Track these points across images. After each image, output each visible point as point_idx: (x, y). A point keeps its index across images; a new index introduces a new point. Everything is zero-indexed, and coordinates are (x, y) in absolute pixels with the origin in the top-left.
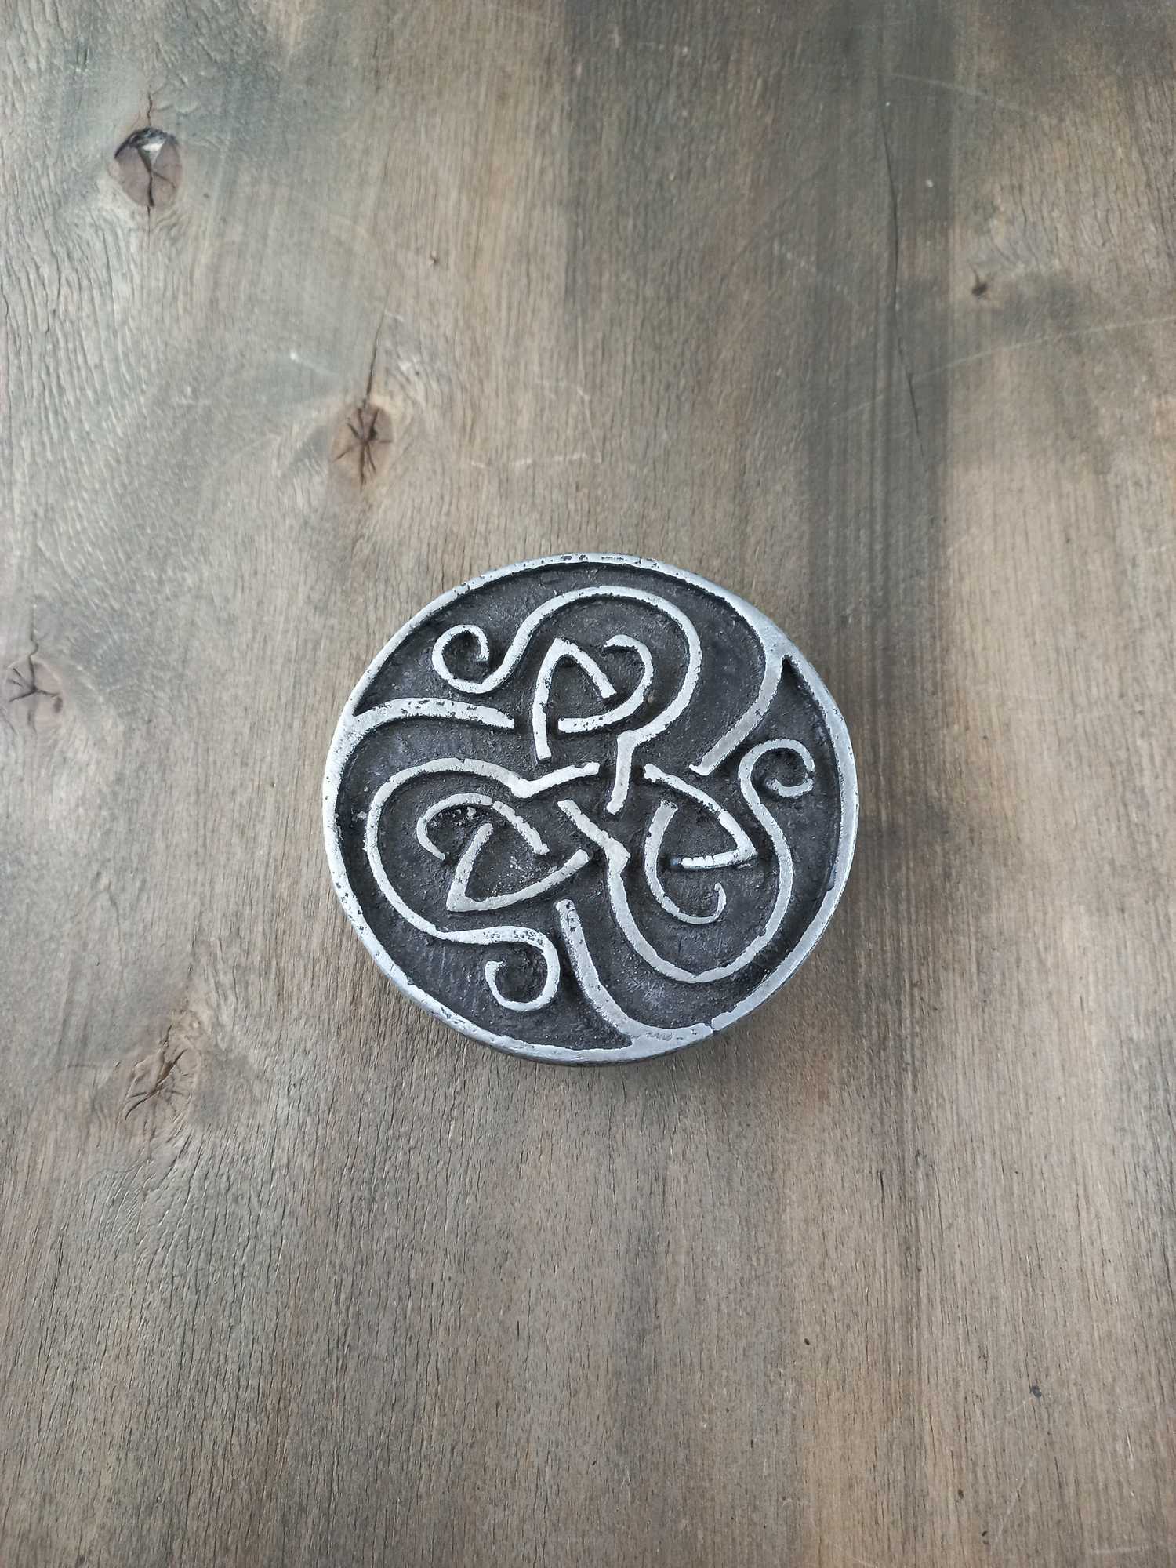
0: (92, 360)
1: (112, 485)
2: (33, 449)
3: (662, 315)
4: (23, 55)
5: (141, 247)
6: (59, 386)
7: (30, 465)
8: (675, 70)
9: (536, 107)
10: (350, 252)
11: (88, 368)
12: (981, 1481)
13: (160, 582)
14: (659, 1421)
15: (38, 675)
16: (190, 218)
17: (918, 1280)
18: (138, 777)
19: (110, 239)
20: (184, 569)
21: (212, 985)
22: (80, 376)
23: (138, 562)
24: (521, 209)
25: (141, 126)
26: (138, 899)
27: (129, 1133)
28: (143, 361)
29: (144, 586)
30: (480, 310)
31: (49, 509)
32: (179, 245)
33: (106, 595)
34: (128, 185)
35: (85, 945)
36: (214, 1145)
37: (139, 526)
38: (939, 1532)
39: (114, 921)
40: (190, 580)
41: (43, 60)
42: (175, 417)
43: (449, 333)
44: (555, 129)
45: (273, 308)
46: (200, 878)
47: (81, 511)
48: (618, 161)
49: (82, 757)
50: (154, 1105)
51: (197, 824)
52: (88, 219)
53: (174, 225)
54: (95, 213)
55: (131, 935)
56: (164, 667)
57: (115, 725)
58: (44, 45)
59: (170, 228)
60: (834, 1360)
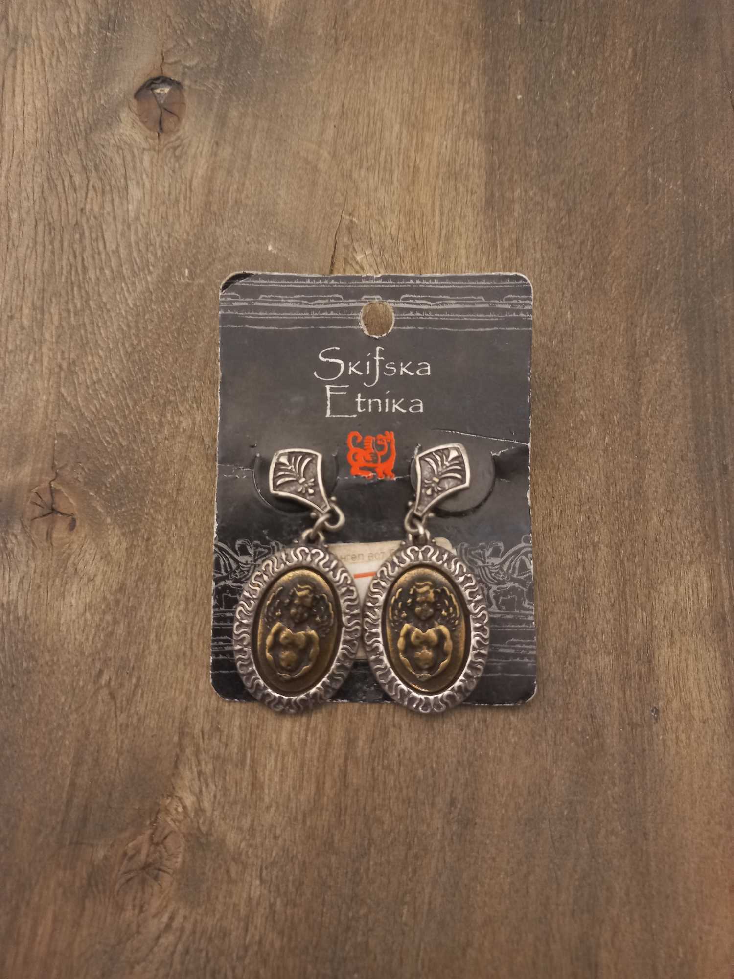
0: (112, 246)
1: (123, 344)
2: (60, 314)
3: (563, 222)
4: (67, 22)
5: (152, 162)
6: (84, 266)
7: (57, 328)
8: (565, 42)
9: (458, 66)
10: (316, 169)
11: (107, 254)
13: (161, 424)
15: (57, 499)
16: (190, 141)
18: (137, 586)
19: (129, 157)
20: (182, 414)
21: (196, 774)
22: (101, 260)
23: (143, 407)
24: (449, 141)
25: (155, 74)
26: (134, 694)
27: (120, 908)
28: (151, 248)
29: (147, 428)
30: (419, 215)
31: (72, 363)
32: (182, 162)
33: (116, 434)
34: (144, 116)
35: (87, 733)
36: (196, 921)
37: (145, 377)
39: (112, 714)
40: (185, 423)
41: (82, 27)
42: (175, 293)
43: (394, 232)
44: (473, 83)
45: (254, 210)
46: (187, 677)
47: (97, 365)
48: (523, 106)
49: (91, 569)
50: (143, 882)
51: (186, 630)
52: (112, 141)
53: (178, 146)
54: (117, 137)
55: (127, 726)
56: (163, 494)
57: (119, 542)
58: (83, 15)
59: (175, 149)
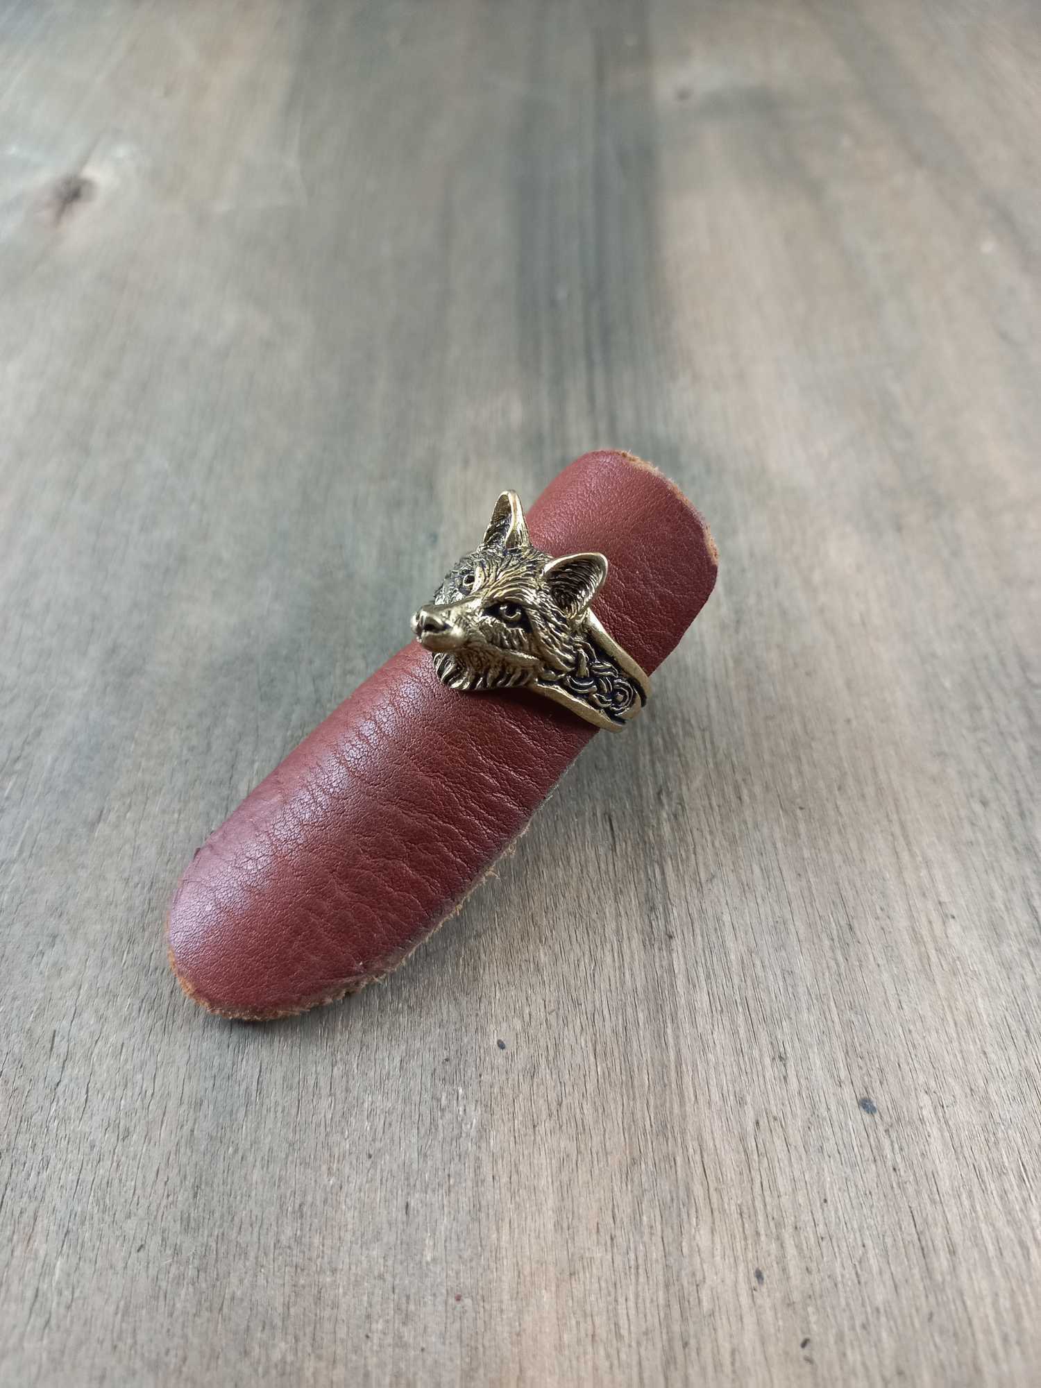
12: (791, 1251)
14: (256, 1176)
17: (670, 951)
38: (726, 1347)
60: (543, 1070)
